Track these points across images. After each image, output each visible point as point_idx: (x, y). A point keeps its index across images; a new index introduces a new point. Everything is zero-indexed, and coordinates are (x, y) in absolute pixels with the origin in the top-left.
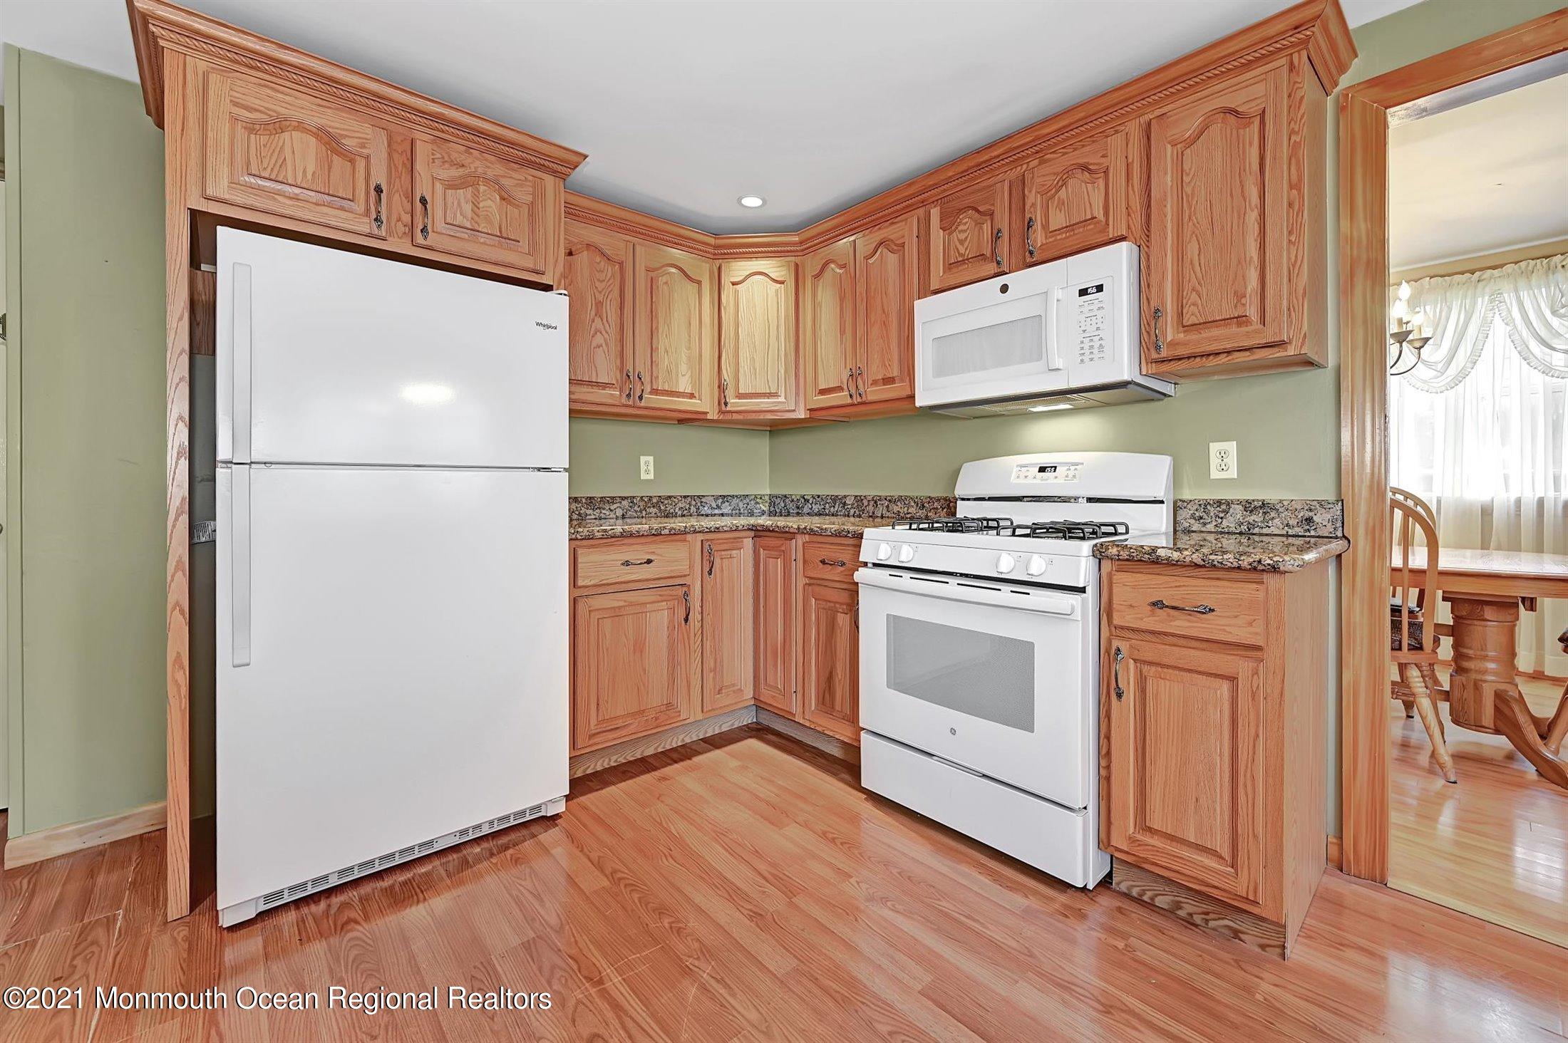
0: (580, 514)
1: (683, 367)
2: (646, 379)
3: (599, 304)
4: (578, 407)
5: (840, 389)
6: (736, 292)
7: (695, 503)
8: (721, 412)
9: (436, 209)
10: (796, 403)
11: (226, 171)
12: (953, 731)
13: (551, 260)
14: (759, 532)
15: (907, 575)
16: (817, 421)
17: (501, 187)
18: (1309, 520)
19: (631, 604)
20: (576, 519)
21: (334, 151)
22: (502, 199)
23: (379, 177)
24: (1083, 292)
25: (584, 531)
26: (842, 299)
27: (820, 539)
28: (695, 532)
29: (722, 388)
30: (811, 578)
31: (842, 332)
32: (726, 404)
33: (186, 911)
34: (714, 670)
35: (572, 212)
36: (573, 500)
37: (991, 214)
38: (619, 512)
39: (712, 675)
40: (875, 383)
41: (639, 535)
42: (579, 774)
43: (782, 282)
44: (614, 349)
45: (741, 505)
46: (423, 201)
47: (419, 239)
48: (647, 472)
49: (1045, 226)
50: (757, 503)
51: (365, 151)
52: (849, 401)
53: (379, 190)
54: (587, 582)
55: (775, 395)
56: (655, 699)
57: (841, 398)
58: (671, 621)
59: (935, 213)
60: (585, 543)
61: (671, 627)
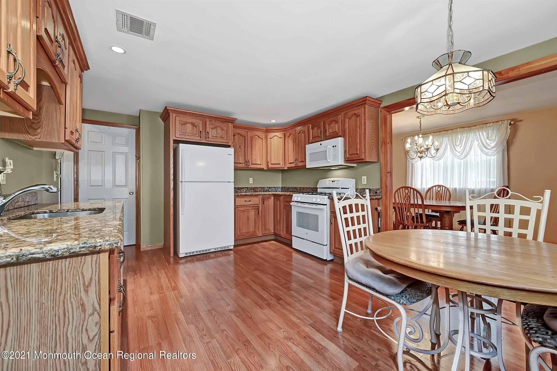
0: (236, 191)
1: (259, 158)
2: (250, 161)
3: (240, 146)
4: (236, 168)
5: (293, 163)
6: (271, 140)
7: (263, 189)
8: (267, 168)
9: (210, 133)
10: (285, 165)
11: (178, 132)
12: (307, 234)
13: (230, 140)
14: (275, 195)
15: (299, 203)
16: (290, 169)
17: (221, 127)
18: (376, 192)
19: (246, 210)
20: (236, 192)
21: (194, 126)
22: (221, 129)
23: (201, 130)
24: (333, 147)
25: (237, 194)
26: (294, 142)
27: (286, 197)
28: (260, 195)
29: (267, 163)
30: (285, 205)
31: (294, 150)
32: (268, 166)
33: (173, 256)
34: (264, 225)
35: (235, 127)
36: (235, 188)
37: (320, 128)
38: (245, 191)
39: (264, 226)
40: (300, 162)
41: (248, 195)
42: (236, 244)
43: (281, 138)
44: (243, 155)
45: (274, 189)
46: (208, 132)
47: (207, 139)
48: (251, 182)
49: (329, 132)
50: (278, 189)
51: (199, 125)
52: (295, 166)
53: (201, 132)
54: (237, 205)
55: (280, 164)
56: (252, 230)
57: (293, 165)
58: (255, 214)
59: (310, 126)
60: (237, 197)
61: (255, 215)
